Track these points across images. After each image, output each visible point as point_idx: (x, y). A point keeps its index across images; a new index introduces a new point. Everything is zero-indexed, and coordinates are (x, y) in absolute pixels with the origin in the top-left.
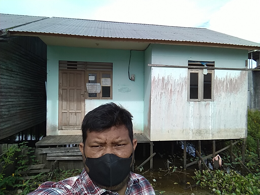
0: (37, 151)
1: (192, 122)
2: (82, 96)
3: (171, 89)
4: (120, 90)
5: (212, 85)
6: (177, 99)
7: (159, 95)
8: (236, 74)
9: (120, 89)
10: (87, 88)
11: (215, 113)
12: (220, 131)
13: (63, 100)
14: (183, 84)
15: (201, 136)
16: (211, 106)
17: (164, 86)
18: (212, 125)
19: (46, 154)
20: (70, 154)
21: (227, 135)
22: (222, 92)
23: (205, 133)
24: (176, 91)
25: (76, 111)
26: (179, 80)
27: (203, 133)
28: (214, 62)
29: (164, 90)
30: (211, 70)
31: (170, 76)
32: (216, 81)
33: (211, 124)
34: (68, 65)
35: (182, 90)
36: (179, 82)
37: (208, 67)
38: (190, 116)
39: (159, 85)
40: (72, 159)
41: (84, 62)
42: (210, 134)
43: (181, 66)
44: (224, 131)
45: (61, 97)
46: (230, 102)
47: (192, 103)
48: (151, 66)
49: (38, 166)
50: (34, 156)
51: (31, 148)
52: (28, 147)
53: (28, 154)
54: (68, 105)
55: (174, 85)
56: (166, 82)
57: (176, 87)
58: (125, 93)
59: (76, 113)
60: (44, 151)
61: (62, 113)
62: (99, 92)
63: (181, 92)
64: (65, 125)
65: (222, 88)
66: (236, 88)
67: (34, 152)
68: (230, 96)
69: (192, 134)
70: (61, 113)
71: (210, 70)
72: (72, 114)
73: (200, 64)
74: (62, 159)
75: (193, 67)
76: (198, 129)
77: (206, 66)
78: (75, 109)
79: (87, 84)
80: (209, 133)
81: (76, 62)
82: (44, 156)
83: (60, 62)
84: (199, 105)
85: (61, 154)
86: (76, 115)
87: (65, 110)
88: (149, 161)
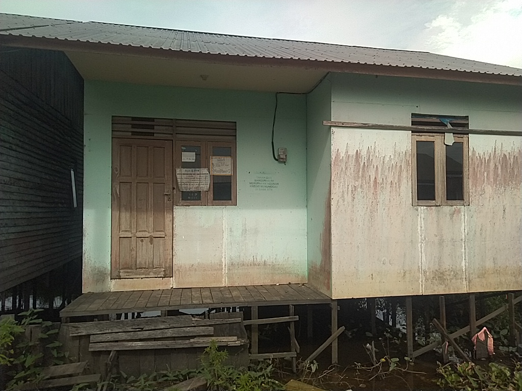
0: (65, 330)
1: (423, 254)
2: (166, 198)
3: (375, 178)
4: (254, 183)
5: (465, 170)
6: (390, 202)
7: (350, 192)
8: (514, 145)
9: (253, 181)
10: (179, 180)
11: (473, 232)
12: (485, 273)
13: (123, 209)
14: (402, 166)
15: (444, 286)
16: (463, 217)
17: (359, 171)
18: (467, 260)
19: (88, 336)
20: (146, 334)
21: (501, 283)
22: (485, 184)
23: (452, 279)
24: (386, 184)
25: (152, 234)
26: (392, 157)
27: (448, 277)
28: (467, 118)
29: (360, 179)
30: (462, 136)
31: (373, 148)
32: (472, 160)
33: (464, 258)
34: (134, 126)
35: (399, 180)
36: (393, 162)
37: (455, 128)
38: (420, 240)
39: (349, 169)
40: (151, 346)
41: (170, 121)
42: (464, 280)
43: (396, 126)
44: (494, 273)
45: (118, 202)
46: (504, 206)
47: (422, 209)
48: (331, 126)
49: (69, 368)
50: (57, 344)
51: (49, 323)
52: (43, 321)
53: (41, 340)
54: (134, 221)
55: (382, 170)
56: (364, 163)
57: (386, 174)
58: (265, 189)
59: (152, 239)
60: (83, 329)
61: (120, 237)
62: (205, 190)
63: (397, 184)
64: (127, 267)
65: (485, 175)
66: (516, 175)
67: (58, 333)
68: (503, 194)
69: (423, 281)
70: (116, 239)
71: (459, 136)
72: (142, 241)
73: (438, 121)
74: (126, 347)
75: (424, 129)
76: (437, 269)
77: (449, 126)
78: (150, 230)
79: (178, 171)
80: (461, 278)
81: (153, 120)
82: (83, 341)
83: (115, 121)
84: (438, 214)
85: (124, 336)
86: (151, 244)
87: (126, 231)
88: (330, 346)
